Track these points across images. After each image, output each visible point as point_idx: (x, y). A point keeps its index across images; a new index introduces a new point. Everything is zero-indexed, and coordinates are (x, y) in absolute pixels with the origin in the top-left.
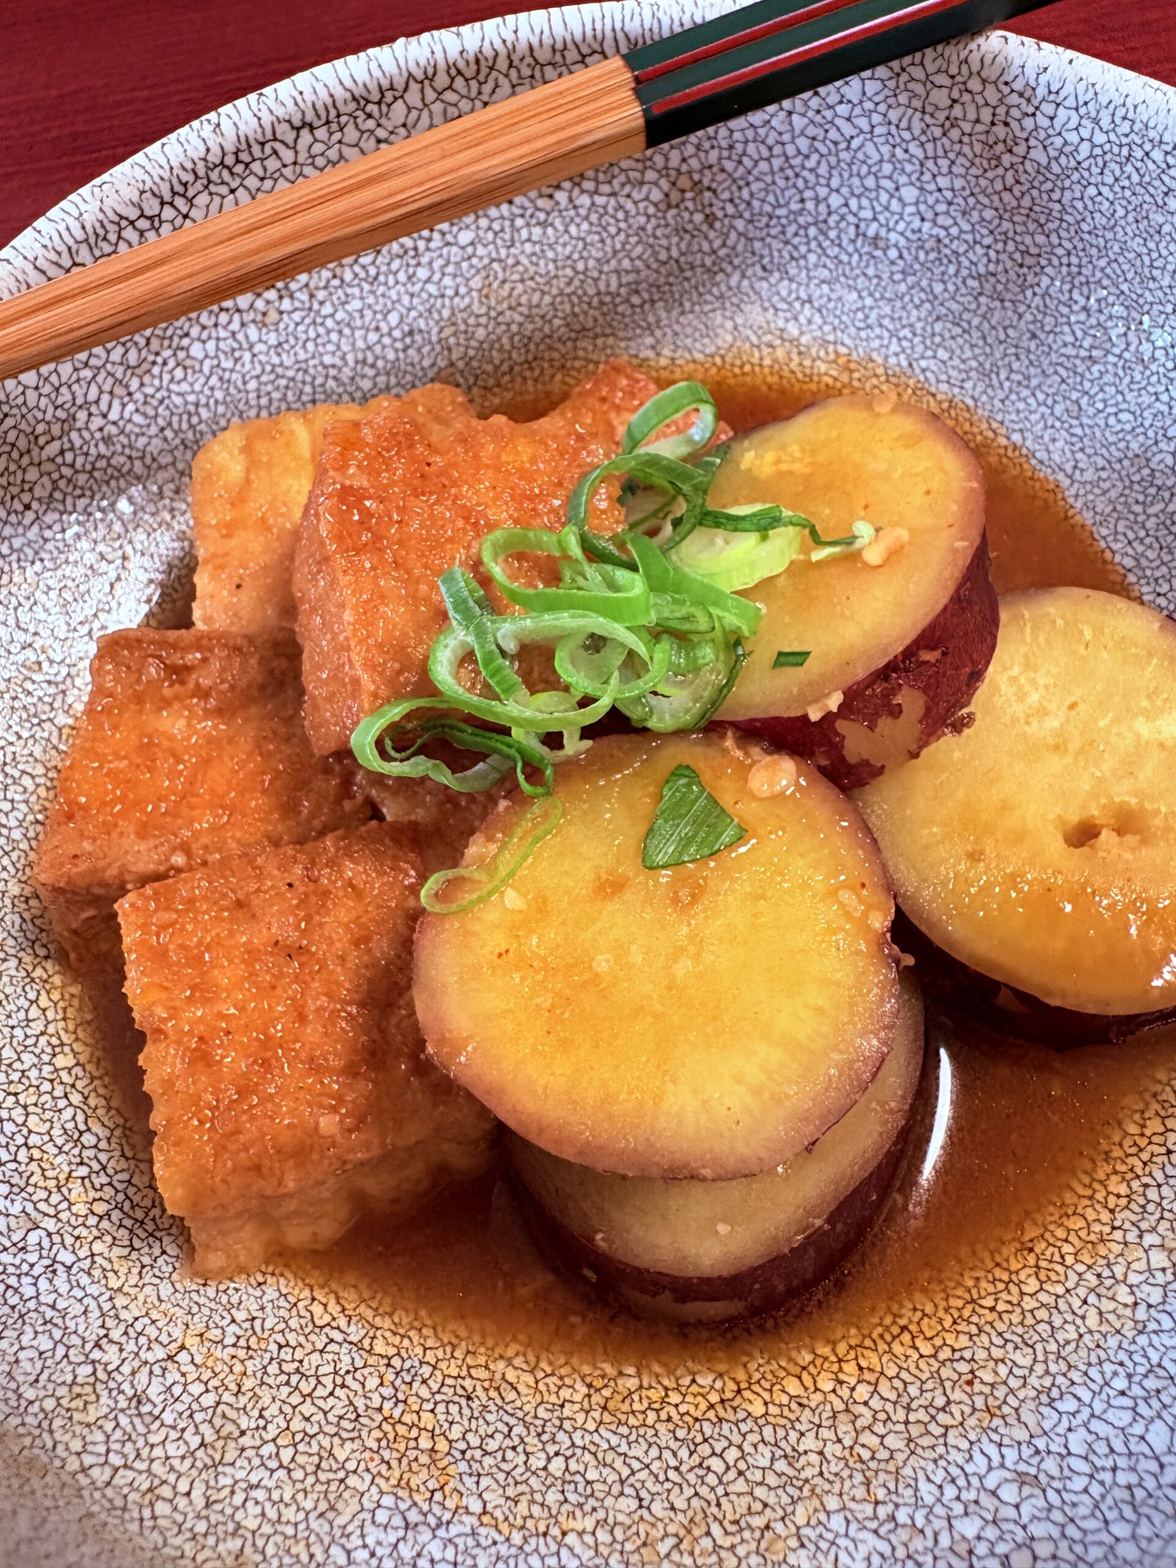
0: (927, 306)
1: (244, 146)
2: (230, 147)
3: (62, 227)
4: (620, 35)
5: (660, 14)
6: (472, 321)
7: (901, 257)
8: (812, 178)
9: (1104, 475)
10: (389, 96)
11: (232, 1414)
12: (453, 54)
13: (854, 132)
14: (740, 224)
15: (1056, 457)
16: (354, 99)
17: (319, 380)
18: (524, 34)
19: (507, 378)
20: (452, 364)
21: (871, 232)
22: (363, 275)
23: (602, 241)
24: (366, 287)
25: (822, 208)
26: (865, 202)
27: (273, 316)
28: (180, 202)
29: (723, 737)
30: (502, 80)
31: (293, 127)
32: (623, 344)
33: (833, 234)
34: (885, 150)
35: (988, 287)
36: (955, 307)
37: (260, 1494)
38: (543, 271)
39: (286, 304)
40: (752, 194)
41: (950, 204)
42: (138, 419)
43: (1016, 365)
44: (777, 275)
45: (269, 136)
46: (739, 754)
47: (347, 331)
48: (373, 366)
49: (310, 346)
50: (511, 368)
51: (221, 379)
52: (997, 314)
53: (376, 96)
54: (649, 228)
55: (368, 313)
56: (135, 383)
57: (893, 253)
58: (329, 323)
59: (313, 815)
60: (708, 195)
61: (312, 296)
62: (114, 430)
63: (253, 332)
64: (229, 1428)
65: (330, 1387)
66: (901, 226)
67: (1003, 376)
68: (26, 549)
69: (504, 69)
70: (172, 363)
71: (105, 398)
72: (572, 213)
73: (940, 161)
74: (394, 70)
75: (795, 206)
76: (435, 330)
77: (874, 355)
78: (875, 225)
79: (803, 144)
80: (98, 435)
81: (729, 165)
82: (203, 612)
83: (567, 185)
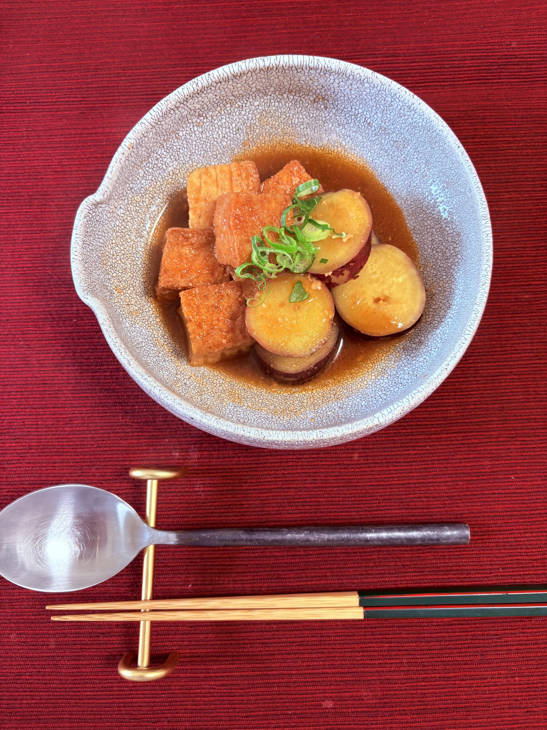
0: (380, 145)
2: (199, 89)
4: (308, 67)
5: (319, 63)
6: (255, 127)
7: (375, 130)
9: (412, 203)
10: (243, 75)
12: (262, 65)
14: (334, 111)
15: (402, 195)
17: (212, 142)
18: (282, 61)
19: (263, 145)
20: (249, 139)
21: (368, 121)
22: (227, 112)
23: (295, 109)
24: (227, 116)
25: (357, 112)
26: (368, 113)
27: (202, 123)
28: (185, 103)
29: (308, 276)
31: (216, 83)
32: (296, 139)
33: (358, 119)
34: (374, 104)
35: (395, 144)
36: (386, 148)
38: (277, 115)
39: (205, 120)
40: (338, 104)
41: (389, 121)
42: (165, 153)
43: (398, 168)
44: (341, 127)
46: (311, 280)
47: (221, 128)
48: (227, 138)
49: (210, 132)
50: (265, 142)
51: (186, 141)
52: (396, 153)
53: (239, 75)
54: (308, 107)
55: (227, 123)
56: (165, 144)
57: (373, 128)
58: (216, 126)
59: (218, 276)
60: (326, 101)
61: (212, 118)
63: (196, 128)
66: (376, 122)
67: (395, 170)
72: (287, 100)
73: (388, 111)
74: (245, 69)
75: (349, 109)
76: (245, 129)
77: (364, 156)
81: (333, 96)
82: (192, 223)
83: (287, 93)
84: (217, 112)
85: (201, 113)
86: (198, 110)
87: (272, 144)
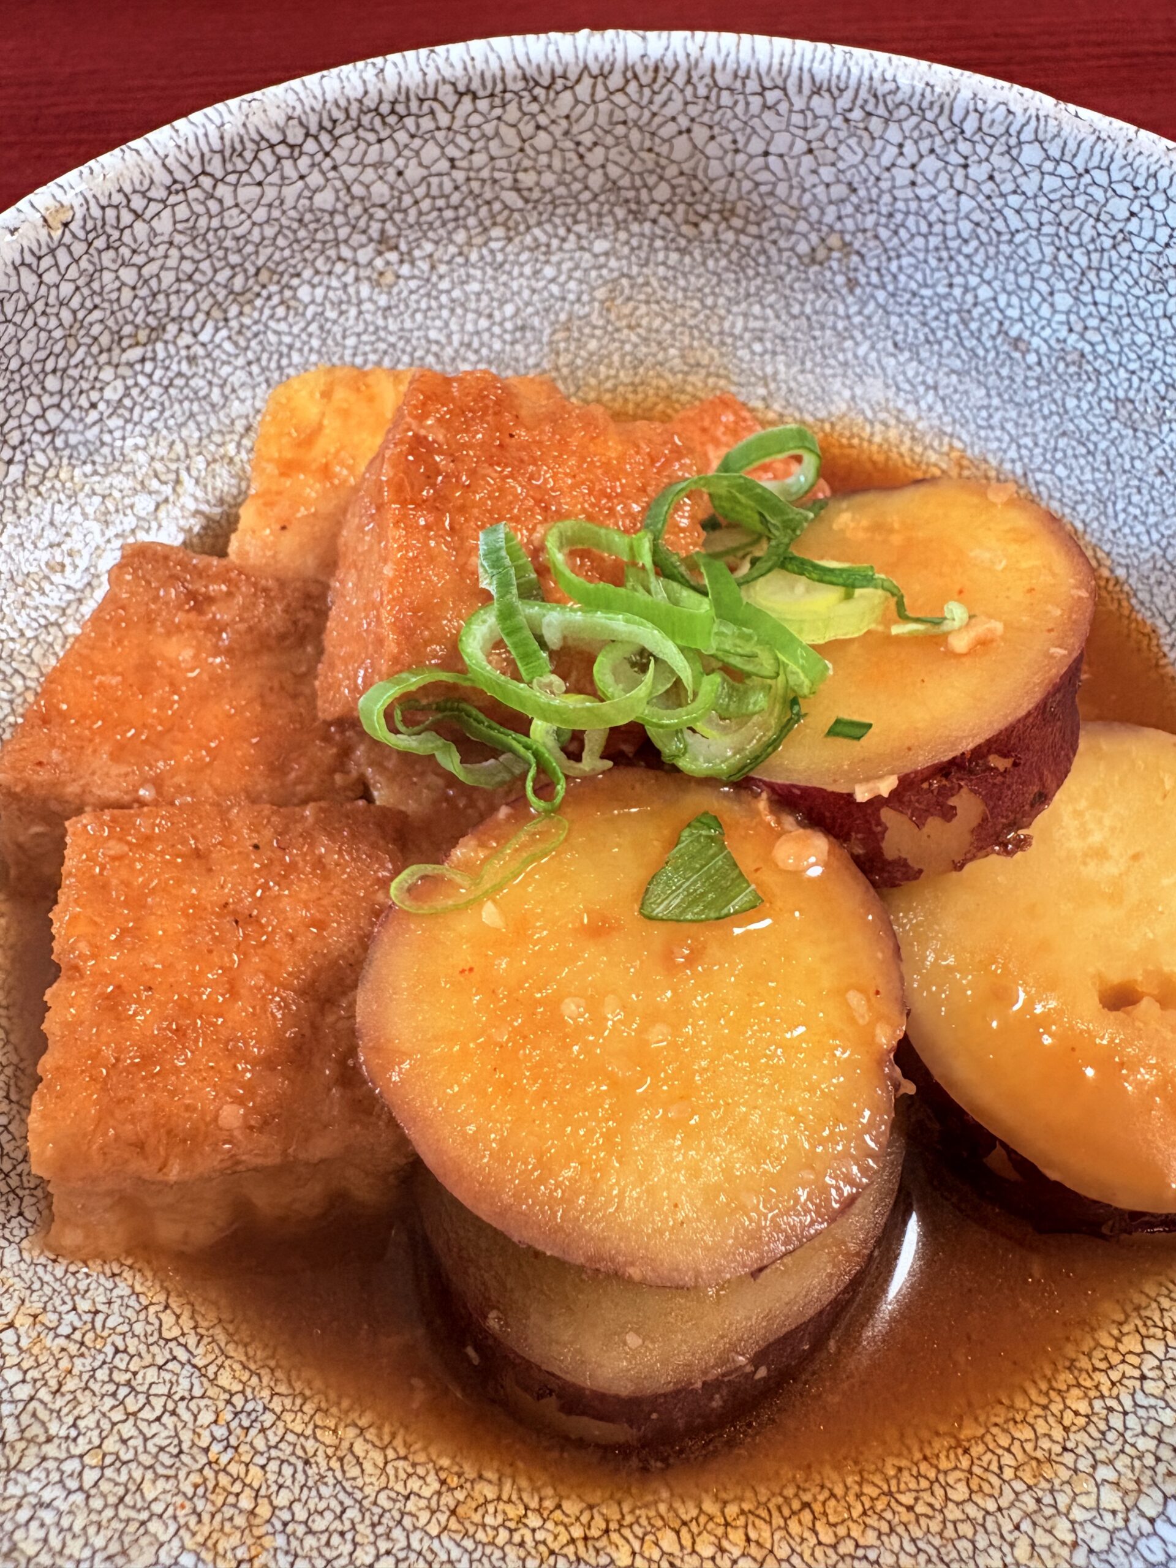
0: (1056, 419)
1: (402, 98)
2: (388, 96)
3: (200, 132)
4: (806, 77)
5: (851, 69)
6: (587, 330)
7: (1039, 363)
8: (965, 264)
10: (560, 83)
11: (43, 1414)
12: (634, 56)
13: (1021, 225)
14: (881, 295)
15: (1159, 601)
16: (525, 78)
17: (419, 353)
18: (710, 52)
20: (557, 369)
21: (1014, 333)
22: (489, 259)
23: (738, 281)
24: (490, 271)
25: (969, 298)
26: (1015, 300)
27: (389, 278)
28: (325, 138)
29: (757, 796)
30: (677, 96)
31: (456, 91)
33: (974, 326)
34: (1049, 251)
35: (1123, 412)
36: (1085, 426)
37: (48, 1516)
38: (670, 297)
39: (405, 270)
40: (900, 268)
41: (1103, 320)
42: (228, 346)
43: (1135, 498)
44: (907, 354)
45: (430, 94)
46: (770, 819)
47: (459, 311)
48: (477, 352)
49: (419, 317)
50: (615, 387)
51: (321, 328)
52: (1127, 442)
53: (545, 81)
54: (788, 279)
55: (485, 298)
56: (234, 310)
57: (1032, 358)
58: (444, 299)
59: (299, 781)
60: (855, 259)
61: (433, 267)
62: (201, 352)
63: (365, 290)
64: (36, 1430)
65: (158, 1412)
66: (1046, 333)
67: (1120, 505)
68: (81, 448)
69: (681, 84)
70: (276, 300)
71: (201, 317)
72: (714, 246)
73: (1103, 274)
74: (572, 59)
75: (942, 290)
76: (548, 331)
77: (990, 457)
78: (1019, 327)
79: (966, 227)
80: (183, 353)
81: (884, 233)
82: (241, 547)
83: (715, 217)
84: (452, 249)
85: (391, 230)
86: (381, 214)
87: (640, 396)
